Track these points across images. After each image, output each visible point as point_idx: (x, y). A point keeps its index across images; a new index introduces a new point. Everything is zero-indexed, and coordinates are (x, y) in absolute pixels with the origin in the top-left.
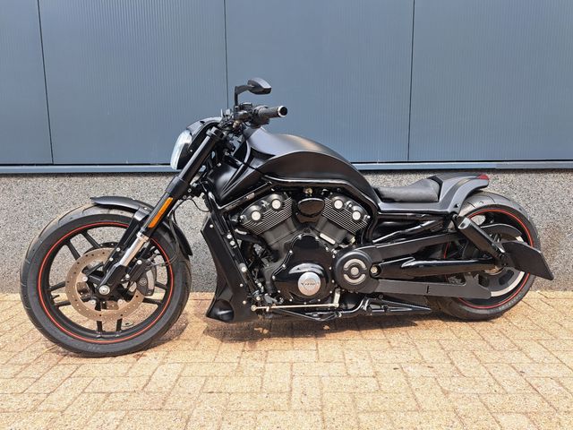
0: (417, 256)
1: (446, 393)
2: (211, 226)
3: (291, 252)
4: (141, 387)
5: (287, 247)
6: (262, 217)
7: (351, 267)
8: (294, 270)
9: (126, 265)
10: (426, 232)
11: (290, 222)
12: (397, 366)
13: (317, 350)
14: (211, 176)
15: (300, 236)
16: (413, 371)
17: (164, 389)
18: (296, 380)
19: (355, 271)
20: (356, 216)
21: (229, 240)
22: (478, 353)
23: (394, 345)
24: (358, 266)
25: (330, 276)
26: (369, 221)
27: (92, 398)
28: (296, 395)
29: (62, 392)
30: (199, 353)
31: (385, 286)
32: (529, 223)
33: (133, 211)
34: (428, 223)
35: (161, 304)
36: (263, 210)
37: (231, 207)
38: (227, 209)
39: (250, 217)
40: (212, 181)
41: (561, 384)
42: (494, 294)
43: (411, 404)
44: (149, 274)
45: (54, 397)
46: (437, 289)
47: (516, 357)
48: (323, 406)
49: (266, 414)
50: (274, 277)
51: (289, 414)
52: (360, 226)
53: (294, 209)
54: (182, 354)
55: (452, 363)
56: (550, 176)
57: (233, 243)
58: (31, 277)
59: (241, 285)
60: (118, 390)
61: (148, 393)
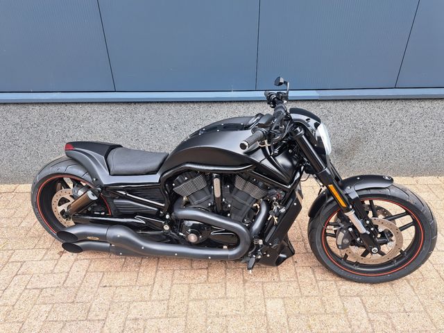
4: (62, 283)
17: (76, 284)
27: (31, 293)
45: (8, 292)
49: (135, 304)
60: (48, 285)
61: (66, 288)
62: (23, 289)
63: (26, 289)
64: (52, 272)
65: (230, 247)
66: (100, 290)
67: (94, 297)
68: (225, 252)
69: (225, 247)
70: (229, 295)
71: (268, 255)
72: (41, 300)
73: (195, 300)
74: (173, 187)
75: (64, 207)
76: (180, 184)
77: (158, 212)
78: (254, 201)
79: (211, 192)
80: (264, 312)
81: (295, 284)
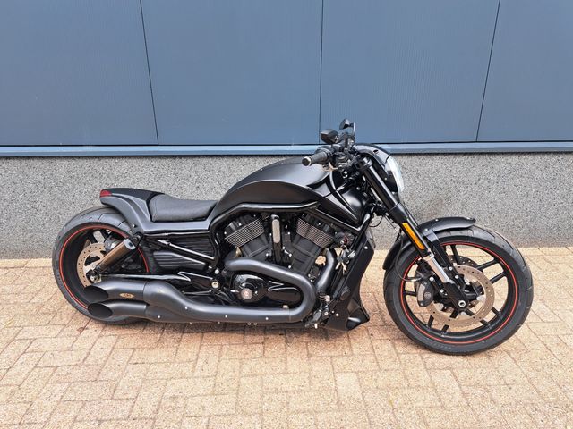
4: (82, 360)
17: (100, 362)
29: (18, 368)
60: (64, 363)
61: (87, 366)
62: (32, 367)
63: (36, 367)
64: (70, 349)
65: (292, 307)
66: (130, 367)
67: (122, 374)
68: (285, 312)
69: (285, 306)
70: (290, 369)
71: (337, 315)
72: (55, 378)
73: (247, 375)
74: (225, 236)
75: (92, 266)
76: (233, 231)
77: (206, 267)
78: (320, 250)
79: (268, 241)
80: (333, 387)
81: (372, 358)
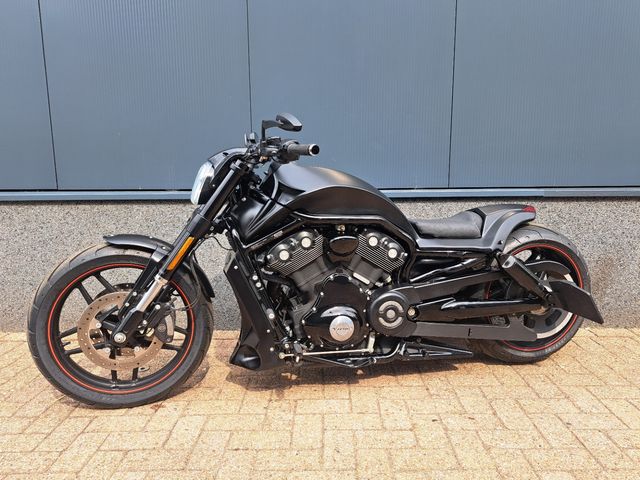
0: (458, 297)
1: (488, 449)
2: (236, 267)
3: (322, 294)
4: (161, 443)
5: (318, 288)
6: (291, 256)
7: (387, 310)
8: (326, 314)
9: (143, 310)
10: (468, 271)
11: (321, 261)
12: (436, 418)
13: (350, 399)
14: (236, 212)
15: (331, 277)
16: (453, 422)
17: (186, 446)
18: (328, 434)
19: (391, 314)
20: (393, 254)
21: (255, 282)
22: (522, 402)
23: (432, 392)
24: (394, 309)
25: (364, 320)
26: (407, 259)
27: (109, 457)
28: (328, 451)
29: (75, 450)
30: (223, 403)
31: (424, 329)
32: (579, 259)
33: (151, 251)
34: (470, 260)
35: (181, 351)
36: (292, 249)
37: (257, 246)
38: (253, 248)
39: (277, 257)
40: (236, 217)
41: (610, 438)
42: (540, 336)
43: (451, 462)
44: (168, 319)
45: (68, 455)
46: (480, 332)
47: (563, 406)
48: (356, 465)
49: (297, 474)
50: (303, 322)
51: (321, 474)
52: (397, 265)
53: (326, 247)
54: (204, 405)
55: (495, 414)
56: (602, 205)
57: (259, 285)
58: (40, 324)
59: (268, 331)
60: (136, 447)
61: (169, 451)
62: (94, 450)
63: (99, 450)
64: (144, 430)
66: (229, 455)
67: (220, 463)
